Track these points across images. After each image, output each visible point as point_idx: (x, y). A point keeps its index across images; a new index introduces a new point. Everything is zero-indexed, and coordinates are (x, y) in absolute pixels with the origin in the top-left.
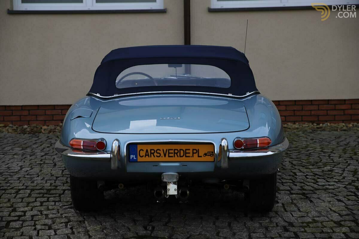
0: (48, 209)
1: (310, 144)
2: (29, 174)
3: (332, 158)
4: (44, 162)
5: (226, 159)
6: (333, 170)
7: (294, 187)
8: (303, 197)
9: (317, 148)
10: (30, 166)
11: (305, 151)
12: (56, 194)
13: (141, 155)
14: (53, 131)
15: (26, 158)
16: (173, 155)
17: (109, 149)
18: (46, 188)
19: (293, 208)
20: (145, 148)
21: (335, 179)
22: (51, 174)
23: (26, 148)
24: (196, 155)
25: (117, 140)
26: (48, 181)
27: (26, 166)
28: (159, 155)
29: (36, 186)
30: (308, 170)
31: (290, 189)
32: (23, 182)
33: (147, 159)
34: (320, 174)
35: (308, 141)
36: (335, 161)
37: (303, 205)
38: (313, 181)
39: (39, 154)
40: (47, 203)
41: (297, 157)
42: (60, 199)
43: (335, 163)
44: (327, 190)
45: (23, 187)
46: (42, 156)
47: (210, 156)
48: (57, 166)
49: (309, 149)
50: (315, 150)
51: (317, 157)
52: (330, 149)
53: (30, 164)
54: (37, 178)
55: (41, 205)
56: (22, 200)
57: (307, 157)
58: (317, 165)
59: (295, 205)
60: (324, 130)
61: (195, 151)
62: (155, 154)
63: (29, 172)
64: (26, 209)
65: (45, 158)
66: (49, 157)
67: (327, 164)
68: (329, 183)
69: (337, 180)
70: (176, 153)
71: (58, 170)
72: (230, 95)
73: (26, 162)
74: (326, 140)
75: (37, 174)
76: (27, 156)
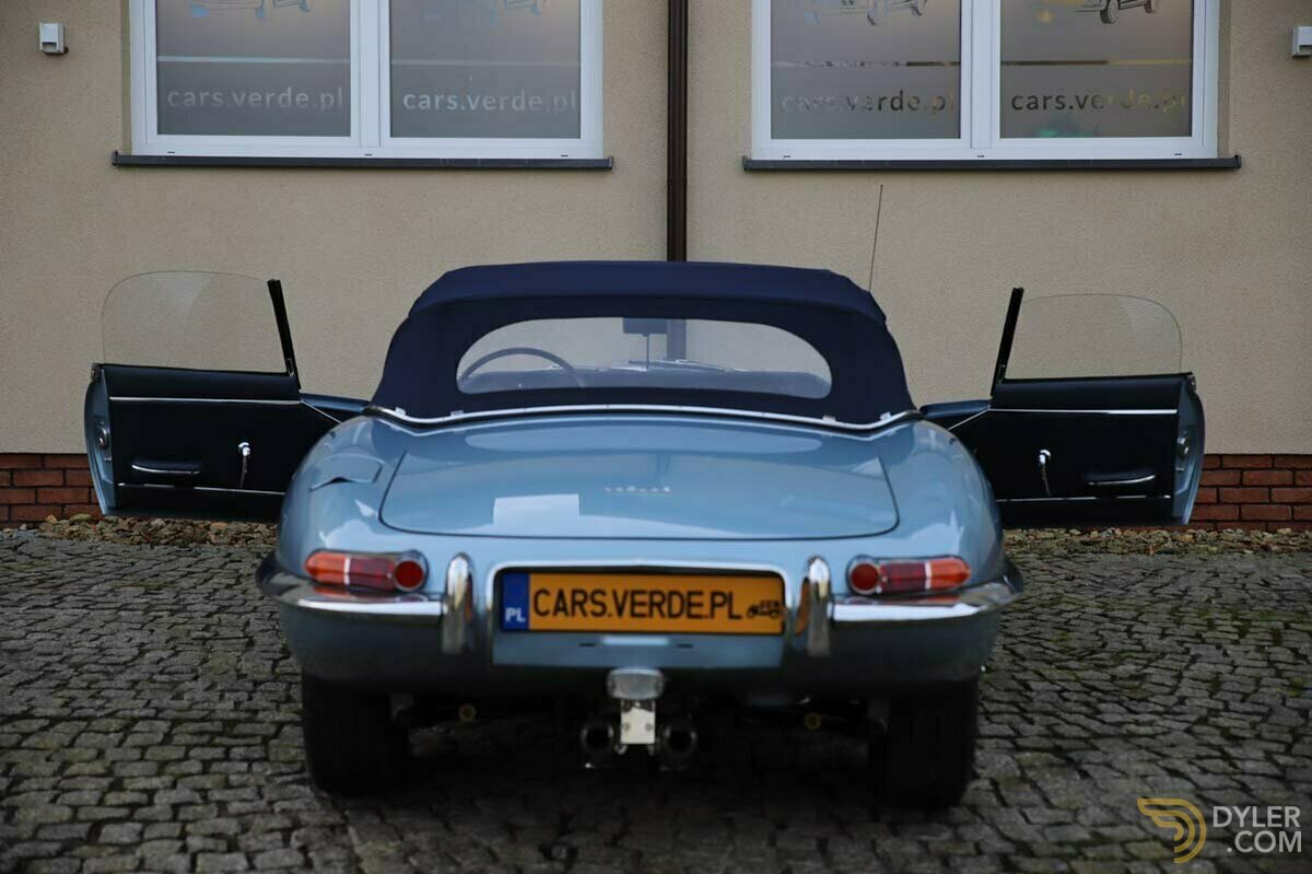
0: (228, 785)
1: (1066, 592)
2: (167, 670)
3: (1136, 636)
4: (217, 634)
5: (825, 629)
6: (1146, 674)
7: (1025, 727)
8: (1056, 760)
9: (1088, 606)
10: (172, 644)
11: (1051, 614)
12: (253, 736)
13: (542, 608)
14: (244, 537)
15: (159, 620)
16: (645, 610)
17: (436, 586)
18: (220, 715)
19: (1027, 795)
20: (553, 584)
21: (1156, 703)
22: (238, 671)
23: (159, 588)
24: (722, 612)
25: (464, 556)
26: (227, 695)
27: (156, 645)
28: (598, 609)
29: (190, 708)
30: (1065, 674)
31: (1011, 732)
32: (147, 695)
33: (561, 621)
34: (1108, 688)
35: (1059, 582)
36: (1150, 646)
37: (1057, 786)
38: (1084, 709)
39: (200, 607)
40: (224, 764)
41: (1028, 632)
42: (266, 751)
43: (1149, 652)
44: (1132, 740)
45: (146, 711)
46: (210, 615)
47: (767, 618)
48: (256, 648)
49: (1063, 606)
50: (1083, 613)
51: (1092, 633)
52: (1130, 610)
53: (172, 639)
54: (193, 683)
55: (205, 772)
56: (143, 754)
57: (1060, 632)
58: (1092, 659)
59: (1034, 785)
60: (1105, 550)
61: (719, 599)
62: (589, 606)
63: (168, 663)
64: (156, 782)
65: (220, 619)
66: (233, 618)
67: (1123, 655)
68: (1137, 717)
69: (1159, 708)
70: (658, 603)
71: (258, 661)
72: (828, 421)
73: (157, 631)
74: (1114, 581)
75: (193, 671)
76: (160, 614)
